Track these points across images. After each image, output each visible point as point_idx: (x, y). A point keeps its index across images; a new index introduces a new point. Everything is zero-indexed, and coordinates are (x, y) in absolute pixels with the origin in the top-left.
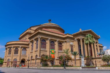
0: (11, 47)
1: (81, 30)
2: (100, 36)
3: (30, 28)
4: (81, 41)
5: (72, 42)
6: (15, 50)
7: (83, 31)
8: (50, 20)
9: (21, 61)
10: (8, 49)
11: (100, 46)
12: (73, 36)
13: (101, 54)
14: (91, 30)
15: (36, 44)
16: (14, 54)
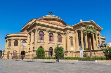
0: (11, 39)
1: (82, 21)
2: (102, 28)
3: (31, 21)
4: (82, 33)
5: (71, 34)
6: (15, 42)
7: (84, 22)
8: (51, 12)
9: (21, 53)
10: (8, 41)
11: (102, 39)
12: (73, 28)
13: (102, 46)
14: (93, 21)
15: (33, 35)
16: (14, 46)
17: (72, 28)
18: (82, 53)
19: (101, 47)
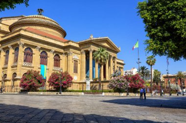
1: (92, 37)
2: (120, 49)
4: (91, 54)
5: (76, 55)
7: (95, 39)
8: (42, 10)
12: (79, 45)
14: (108, 37)
15: (13, 53)
17: (77, 46)
18: (89, 84)
19: (114, 76)
